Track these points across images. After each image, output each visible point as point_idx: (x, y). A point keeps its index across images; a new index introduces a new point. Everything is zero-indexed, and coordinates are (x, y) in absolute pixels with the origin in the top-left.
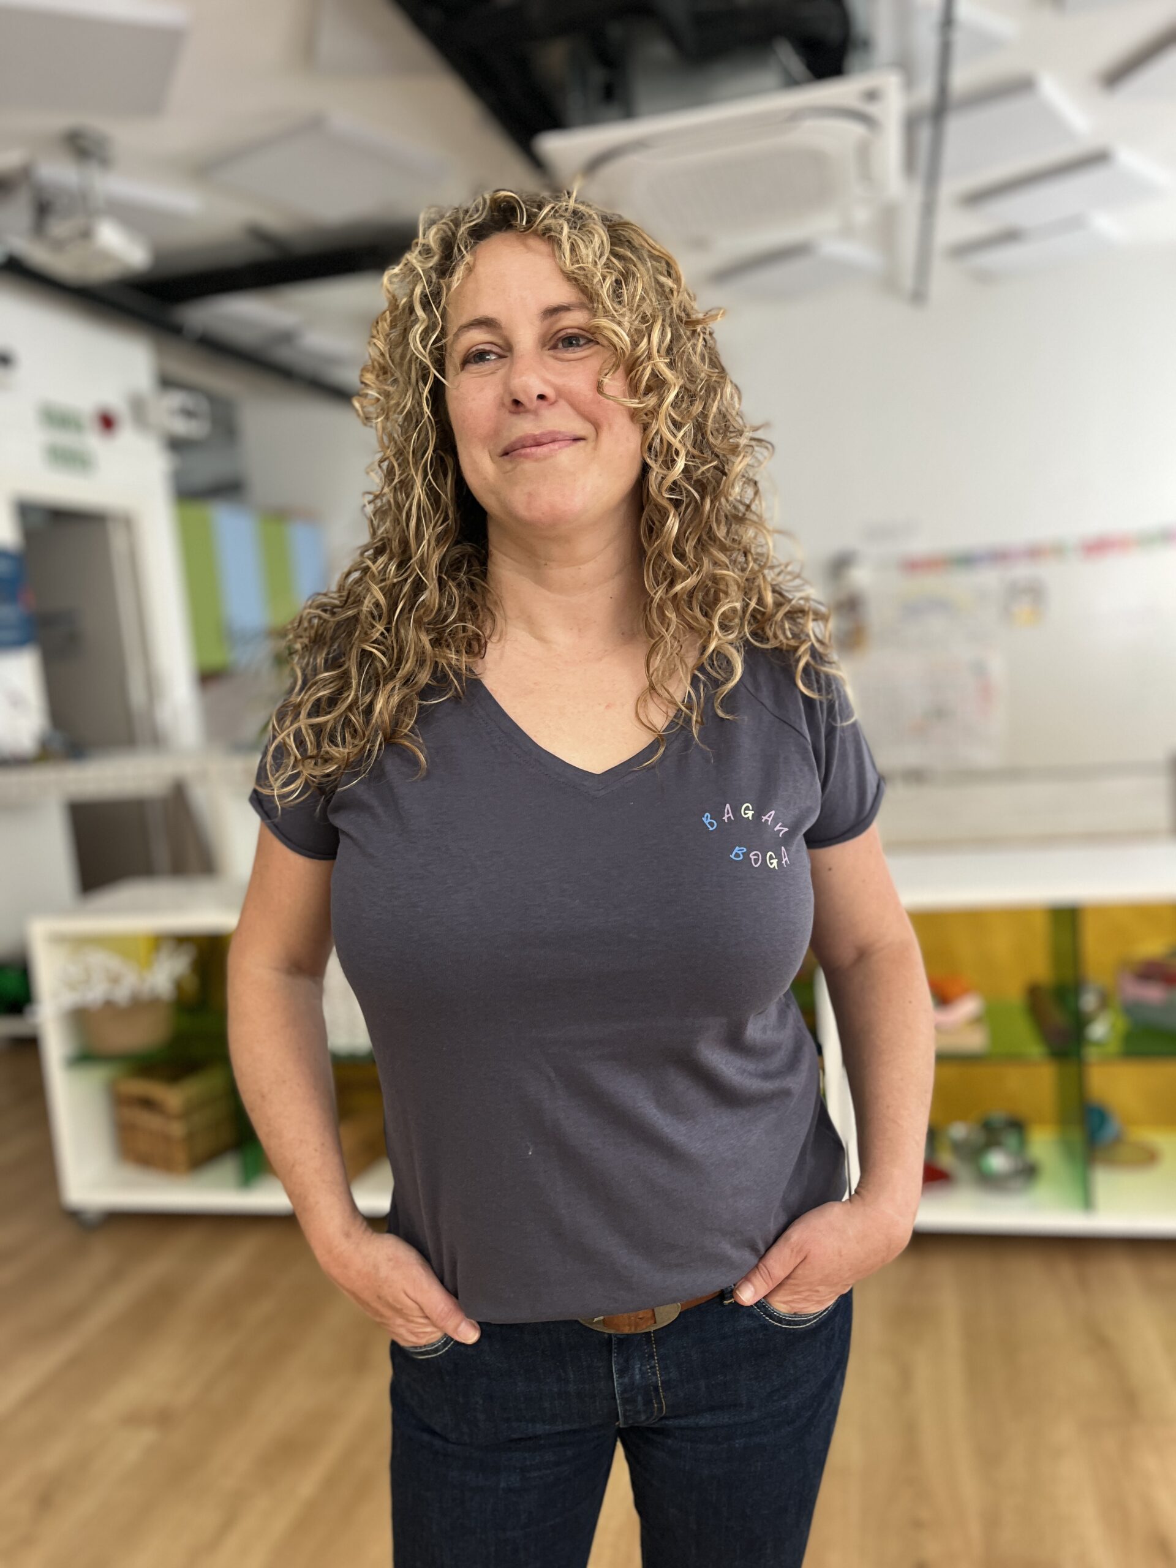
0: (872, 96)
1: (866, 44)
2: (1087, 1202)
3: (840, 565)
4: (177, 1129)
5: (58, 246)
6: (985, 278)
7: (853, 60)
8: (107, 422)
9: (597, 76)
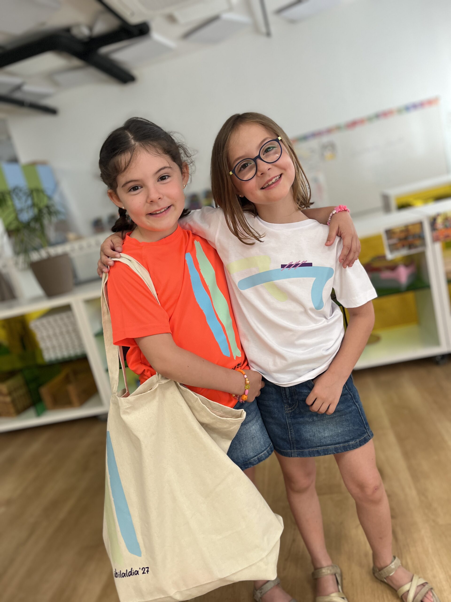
4: (7, 399)
6: (292, 21)
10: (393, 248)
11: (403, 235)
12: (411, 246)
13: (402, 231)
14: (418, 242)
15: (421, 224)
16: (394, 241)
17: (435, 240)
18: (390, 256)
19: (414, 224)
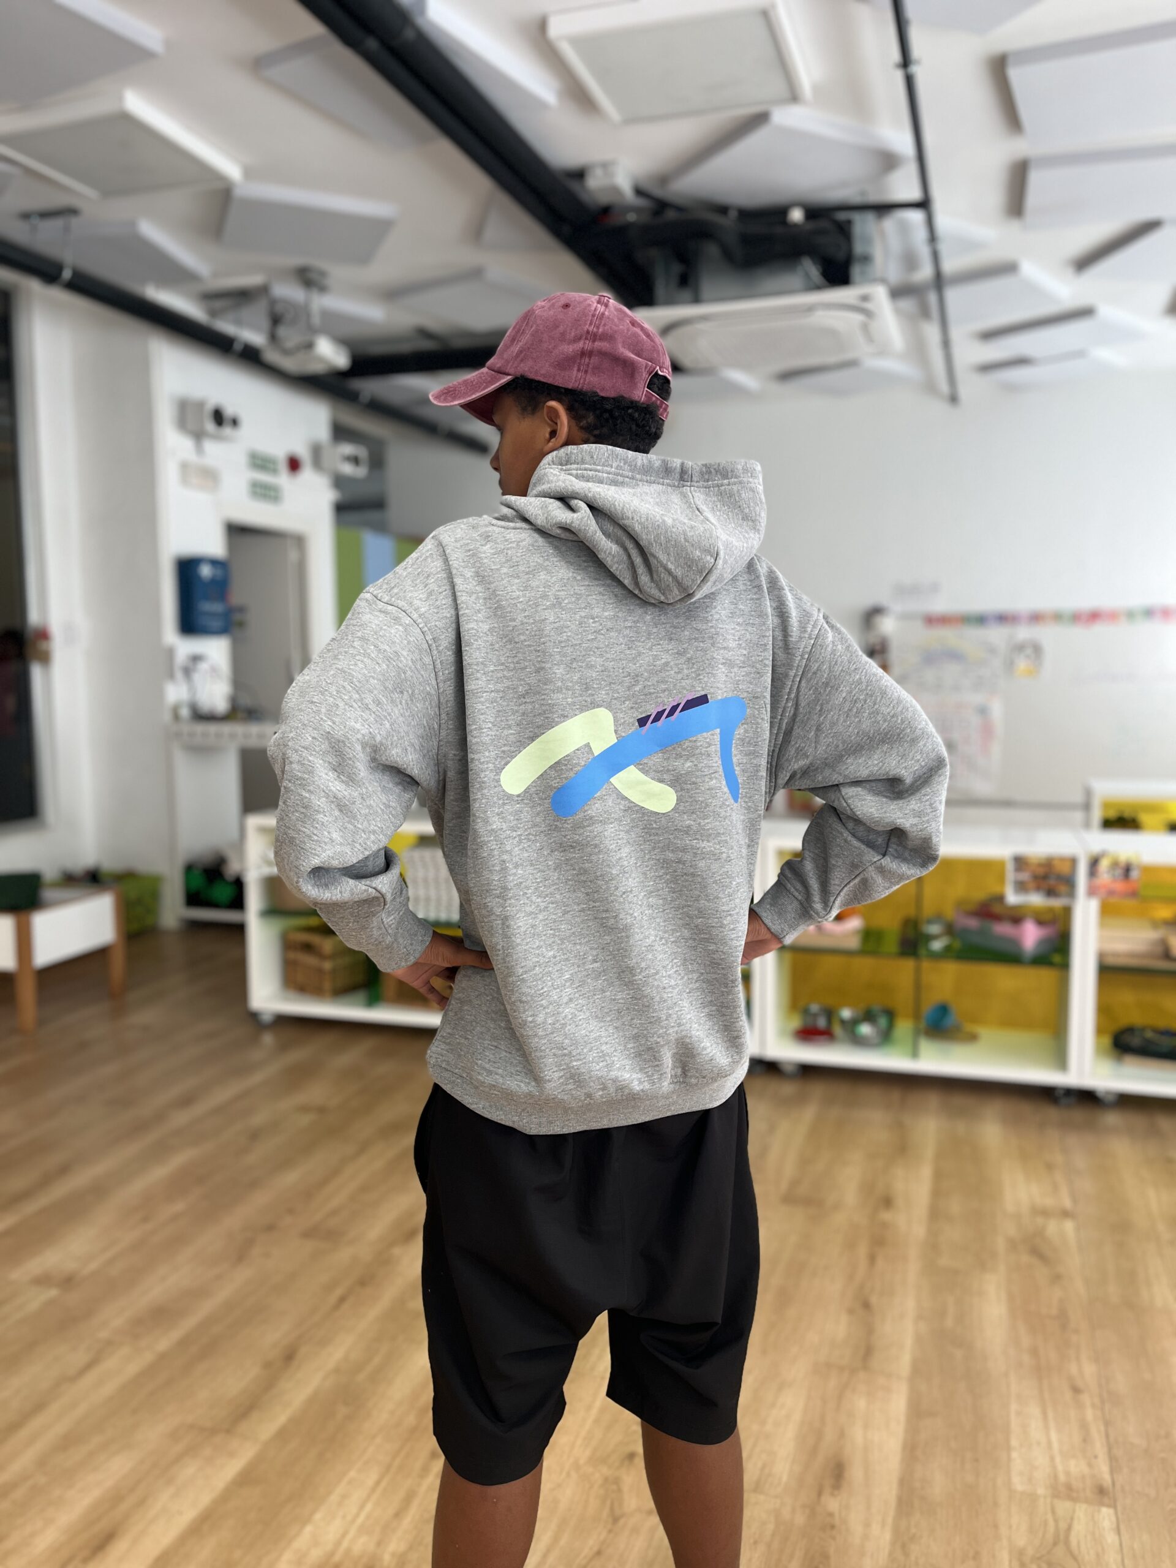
0: (865, 298)
1: (866, 259)
2: (915, 1054)
3: (871, 615)
4: (327, 965)
5: (286, 352)
7: (856, 271)
8: (294, 464)
9: (677, 268)
10: (1021, 887)
11: (1041, 871)
12: (1051, 893)
13: (1040, 865)
14: (1063, 888)
15: (1073, 861)
16: (1025, 876)
17: (1092, 892)
18: (1012, 898)
19: (1062, 859)
